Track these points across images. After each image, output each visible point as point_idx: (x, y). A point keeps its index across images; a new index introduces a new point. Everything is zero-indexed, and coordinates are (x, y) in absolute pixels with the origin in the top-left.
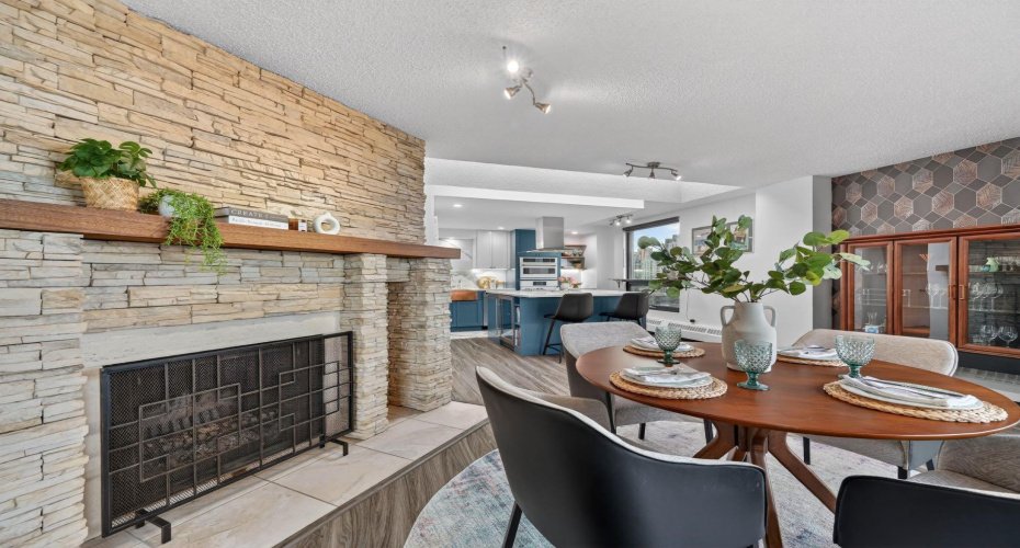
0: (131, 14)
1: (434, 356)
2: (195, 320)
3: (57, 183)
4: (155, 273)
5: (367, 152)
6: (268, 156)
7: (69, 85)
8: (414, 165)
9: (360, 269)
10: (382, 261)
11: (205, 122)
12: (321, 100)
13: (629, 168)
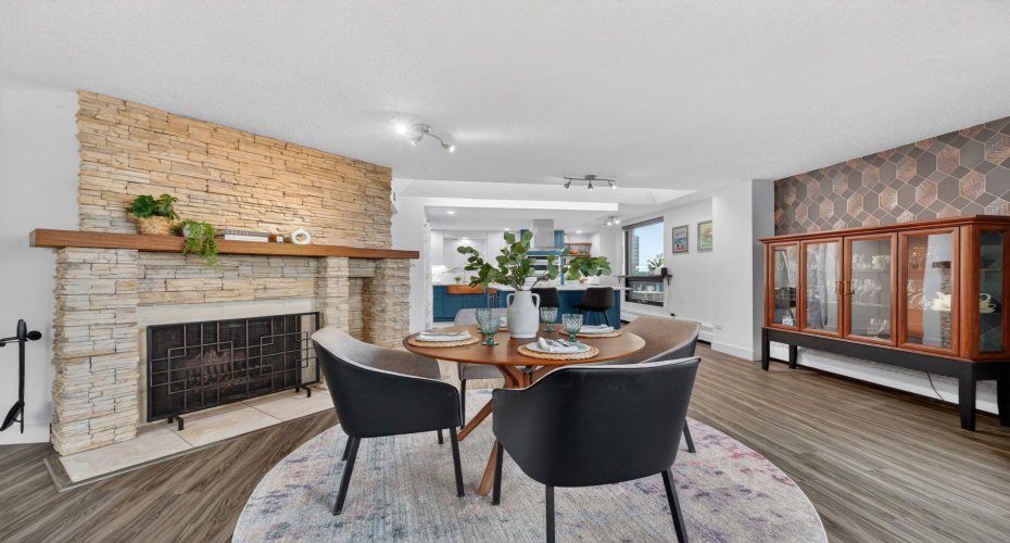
0: (171, 117)
1: (393, 333)
2: (207, 300)
3: (128, 221)
4: (183, 271)
5: (340, 183)
6: (259, 192)
7: (134, 163)
8: (381, 188)
9: (326, 268)
10: (344, 262)
11: (215, 175)
12: (300, 150)
13: (567, 181)
